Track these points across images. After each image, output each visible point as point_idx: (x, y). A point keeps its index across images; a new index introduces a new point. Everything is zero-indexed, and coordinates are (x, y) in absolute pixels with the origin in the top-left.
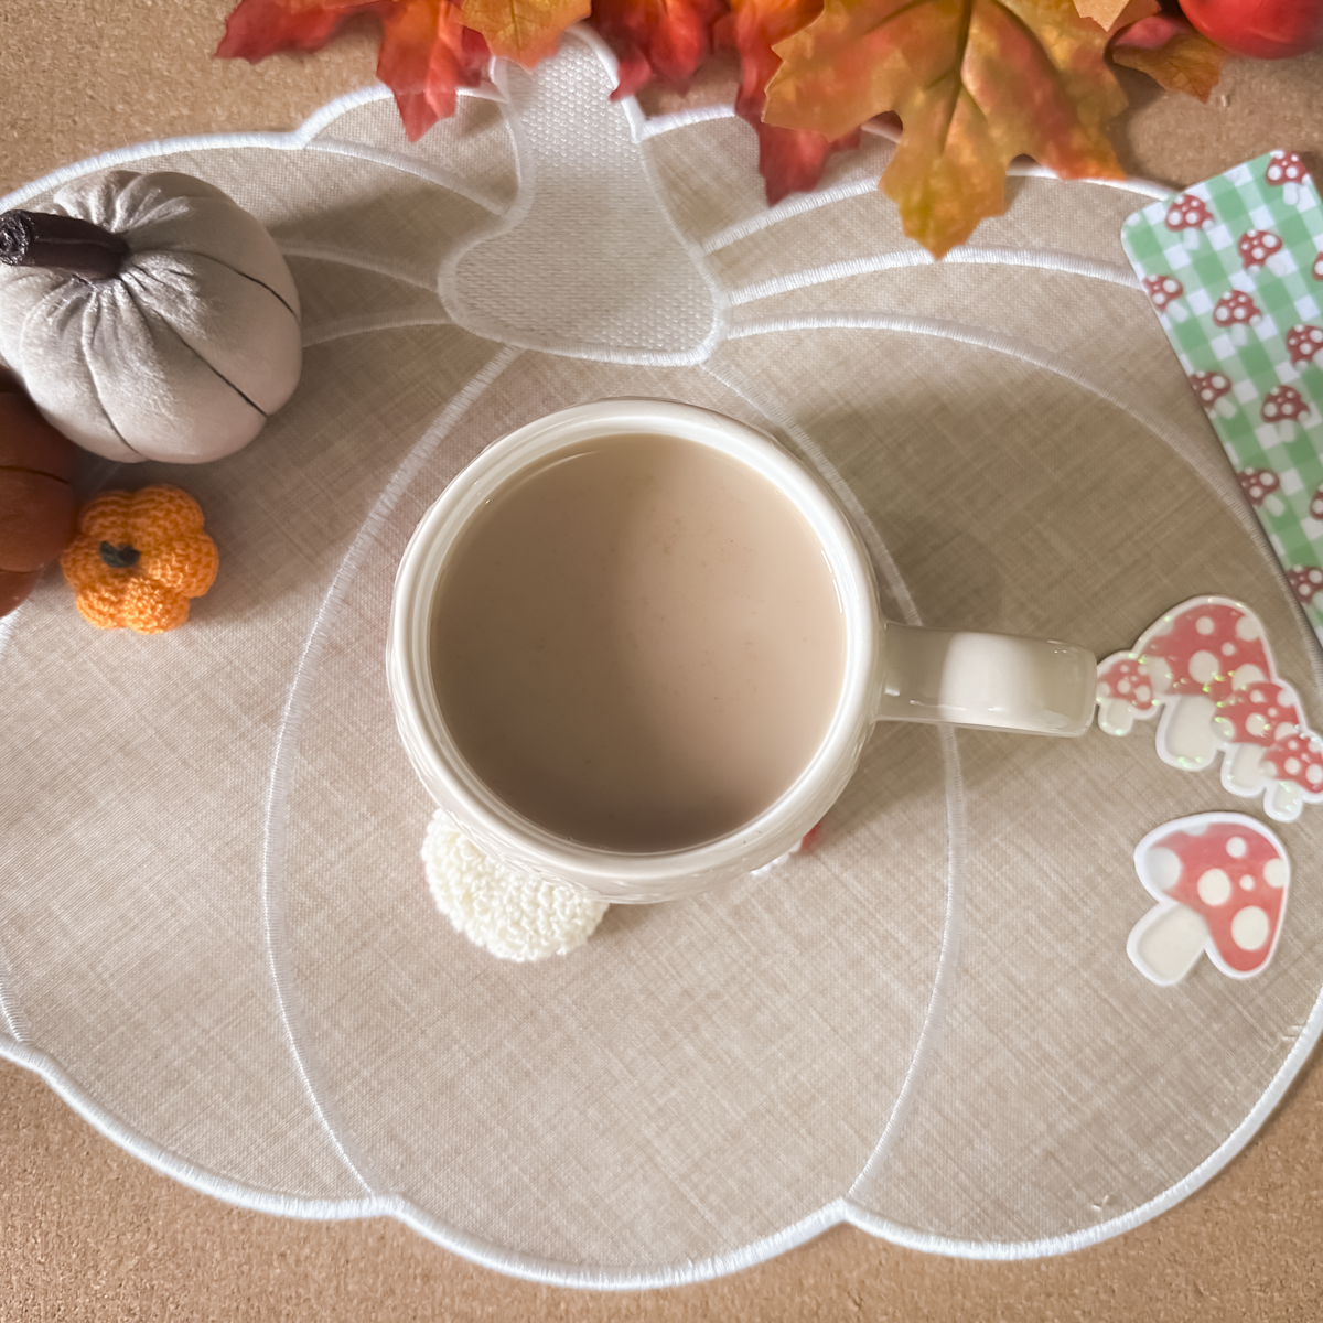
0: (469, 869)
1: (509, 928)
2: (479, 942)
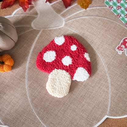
0: (52, 88)
1: (59, 94)
2: (56, 97)
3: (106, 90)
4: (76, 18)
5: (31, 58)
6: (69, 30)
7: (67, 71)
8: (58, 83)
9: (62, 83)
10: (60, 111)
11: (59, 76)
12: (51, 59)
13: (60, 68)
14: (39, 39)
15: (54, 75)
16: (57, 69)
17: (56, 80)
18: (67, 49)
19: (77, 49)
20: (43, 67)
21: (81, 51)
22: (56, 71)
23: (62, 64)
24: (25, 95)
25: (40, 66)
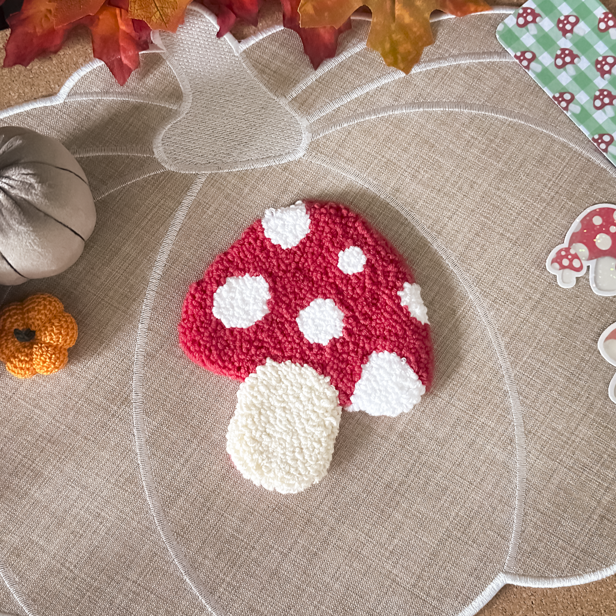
0: (255, 451)
1: (285, 476)
2: (271, 489)
4: (362, 115)
5: (154, 309)
6: (328, 172)
7: (322, 368)
8: (280, 427)
9: (298, 426)
10: (292, 556)
11: (287, 395)
12: (247, 313)
13: (290, 358)
14: (189, 216)
15: (262, 389)
16: (275, 358)
17: (274, 412)
18: (319, 266)
19: (365, 266)
20: (210, 351)
21: (386, 274)
22: (269, 369)
23: (300, 336)
24: (132, 480)
25: (199, 345)
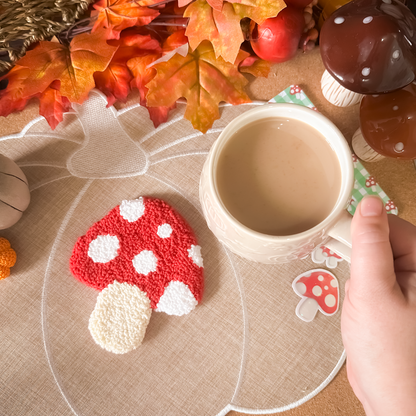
0: (102, 330)
1: (117, 345)
2: (110, 351)
3: (235, 341)
4: (179, 154)
5: (58, 249)
6: (158, 182)
7: (143, 288)
8: (117, 318)
9: (127, 318)
10: (119, 386)
11: (123, 301)
12: (106, 255)
13: (127, 281)
14: (82, 201)
15: (110, 297)
16: (118, 280)
17: (115, 309)
18: (147, 233)
19: (171, 235)
20: (84, 274)
21: (182, 240)
22: (115, 286)
23: (133, 269)
24: (39, 339)
25: (79, 271)
